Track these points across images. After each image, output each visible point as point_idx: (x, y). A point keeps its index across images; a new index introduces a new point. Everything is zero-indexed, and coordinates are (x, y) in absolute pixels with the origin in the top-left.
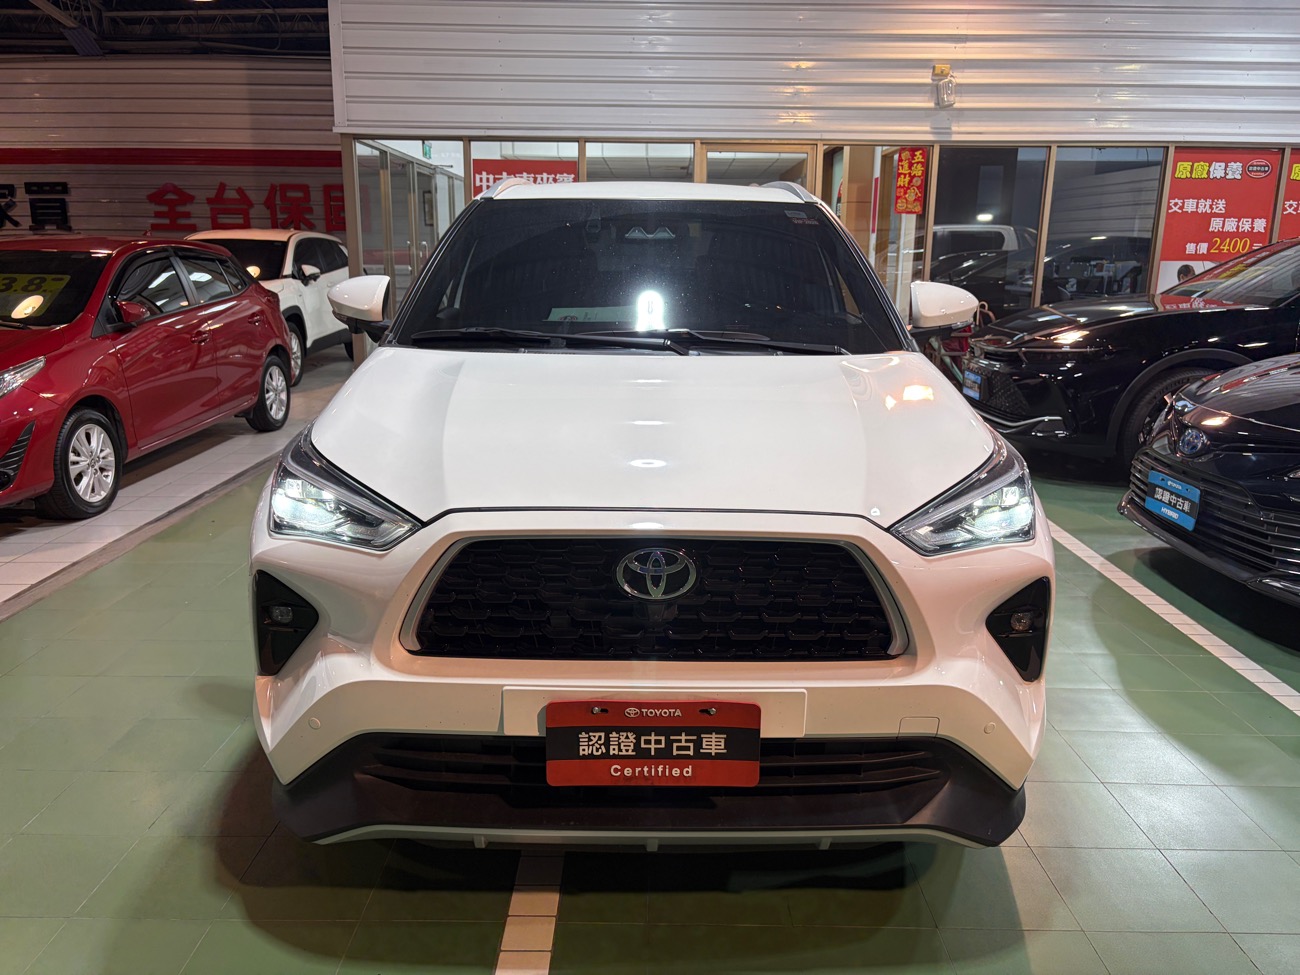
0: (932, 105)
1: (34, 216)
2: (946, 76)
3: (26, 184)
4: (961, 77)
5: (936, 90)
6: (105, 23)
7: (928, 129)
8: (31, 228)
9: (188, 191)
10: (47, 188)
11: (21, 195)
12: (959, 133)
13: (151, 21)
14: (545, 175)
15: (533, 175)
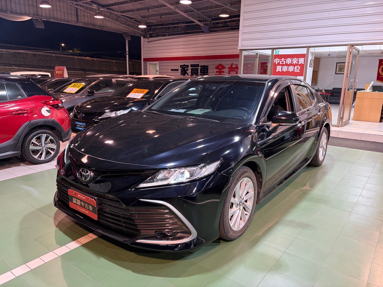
1: (192, 72)
3: (191, 65)
6: (212, 24)
8: (191, 76)
9: (224, 66)
10: (195, 66)
11: (190, 68)
13: (222, 23)
14: (295, 59)
15: (291, 59)
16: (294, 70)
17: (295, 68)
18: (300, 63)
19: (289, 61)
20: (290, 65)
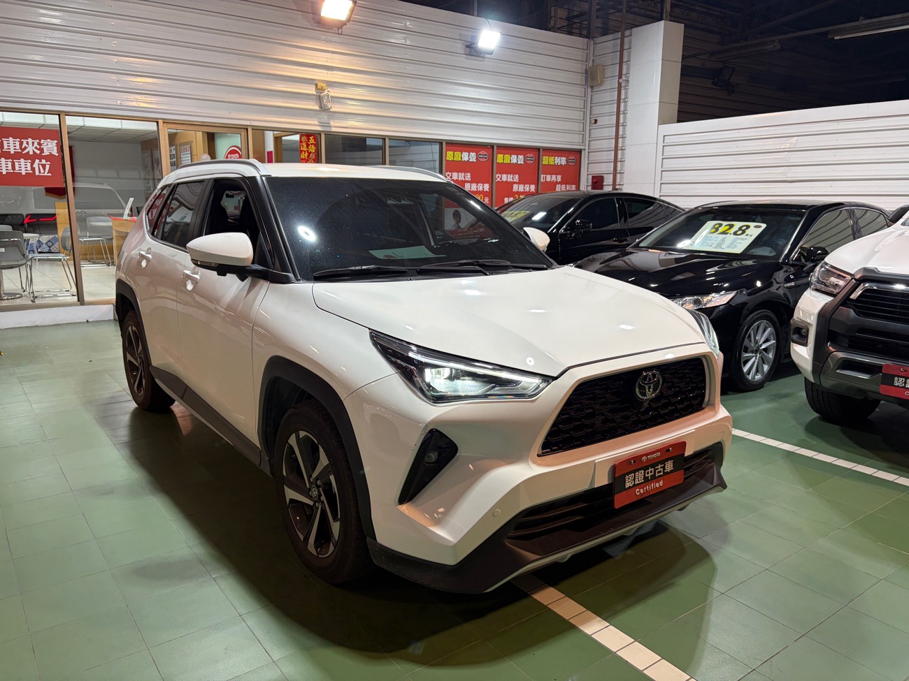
0: (317, 108)
2: (324, 90)
4: (333, 92)
5: (319, 99)
7: (316, 123)
12: (335, 127)
14: (30, 140)
15: (18, 140)
16: (33, 169)
17: (36, 165)
18: (46, 153)
19: (11, 145)
20: (17, 156)
